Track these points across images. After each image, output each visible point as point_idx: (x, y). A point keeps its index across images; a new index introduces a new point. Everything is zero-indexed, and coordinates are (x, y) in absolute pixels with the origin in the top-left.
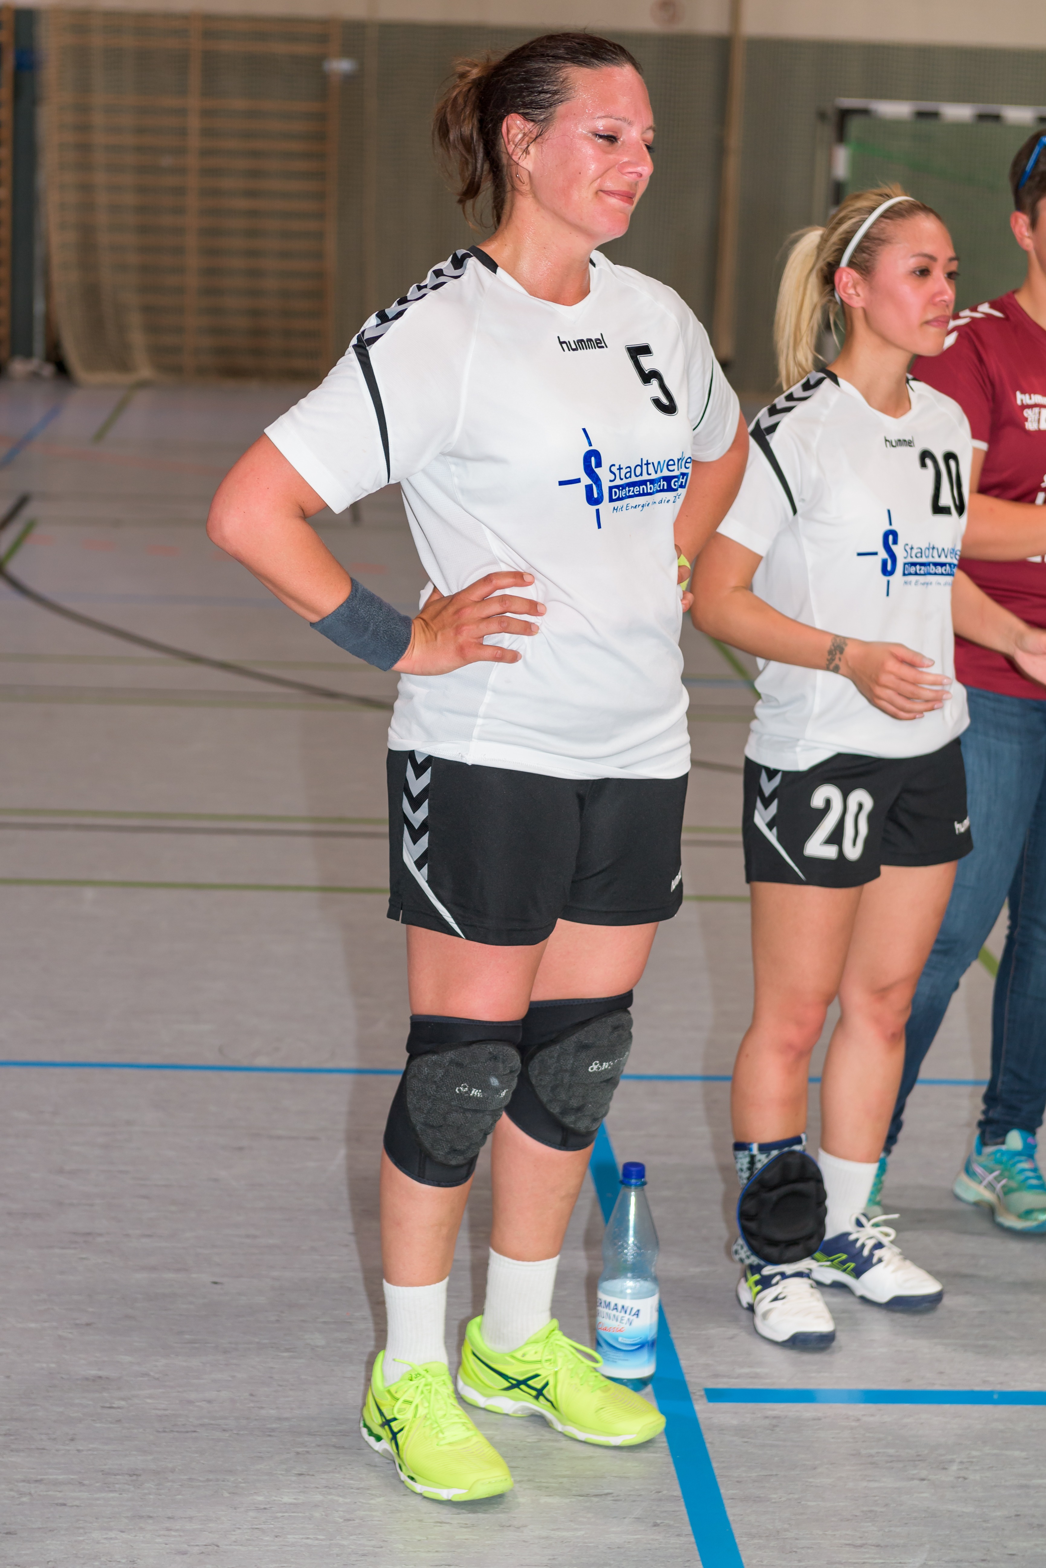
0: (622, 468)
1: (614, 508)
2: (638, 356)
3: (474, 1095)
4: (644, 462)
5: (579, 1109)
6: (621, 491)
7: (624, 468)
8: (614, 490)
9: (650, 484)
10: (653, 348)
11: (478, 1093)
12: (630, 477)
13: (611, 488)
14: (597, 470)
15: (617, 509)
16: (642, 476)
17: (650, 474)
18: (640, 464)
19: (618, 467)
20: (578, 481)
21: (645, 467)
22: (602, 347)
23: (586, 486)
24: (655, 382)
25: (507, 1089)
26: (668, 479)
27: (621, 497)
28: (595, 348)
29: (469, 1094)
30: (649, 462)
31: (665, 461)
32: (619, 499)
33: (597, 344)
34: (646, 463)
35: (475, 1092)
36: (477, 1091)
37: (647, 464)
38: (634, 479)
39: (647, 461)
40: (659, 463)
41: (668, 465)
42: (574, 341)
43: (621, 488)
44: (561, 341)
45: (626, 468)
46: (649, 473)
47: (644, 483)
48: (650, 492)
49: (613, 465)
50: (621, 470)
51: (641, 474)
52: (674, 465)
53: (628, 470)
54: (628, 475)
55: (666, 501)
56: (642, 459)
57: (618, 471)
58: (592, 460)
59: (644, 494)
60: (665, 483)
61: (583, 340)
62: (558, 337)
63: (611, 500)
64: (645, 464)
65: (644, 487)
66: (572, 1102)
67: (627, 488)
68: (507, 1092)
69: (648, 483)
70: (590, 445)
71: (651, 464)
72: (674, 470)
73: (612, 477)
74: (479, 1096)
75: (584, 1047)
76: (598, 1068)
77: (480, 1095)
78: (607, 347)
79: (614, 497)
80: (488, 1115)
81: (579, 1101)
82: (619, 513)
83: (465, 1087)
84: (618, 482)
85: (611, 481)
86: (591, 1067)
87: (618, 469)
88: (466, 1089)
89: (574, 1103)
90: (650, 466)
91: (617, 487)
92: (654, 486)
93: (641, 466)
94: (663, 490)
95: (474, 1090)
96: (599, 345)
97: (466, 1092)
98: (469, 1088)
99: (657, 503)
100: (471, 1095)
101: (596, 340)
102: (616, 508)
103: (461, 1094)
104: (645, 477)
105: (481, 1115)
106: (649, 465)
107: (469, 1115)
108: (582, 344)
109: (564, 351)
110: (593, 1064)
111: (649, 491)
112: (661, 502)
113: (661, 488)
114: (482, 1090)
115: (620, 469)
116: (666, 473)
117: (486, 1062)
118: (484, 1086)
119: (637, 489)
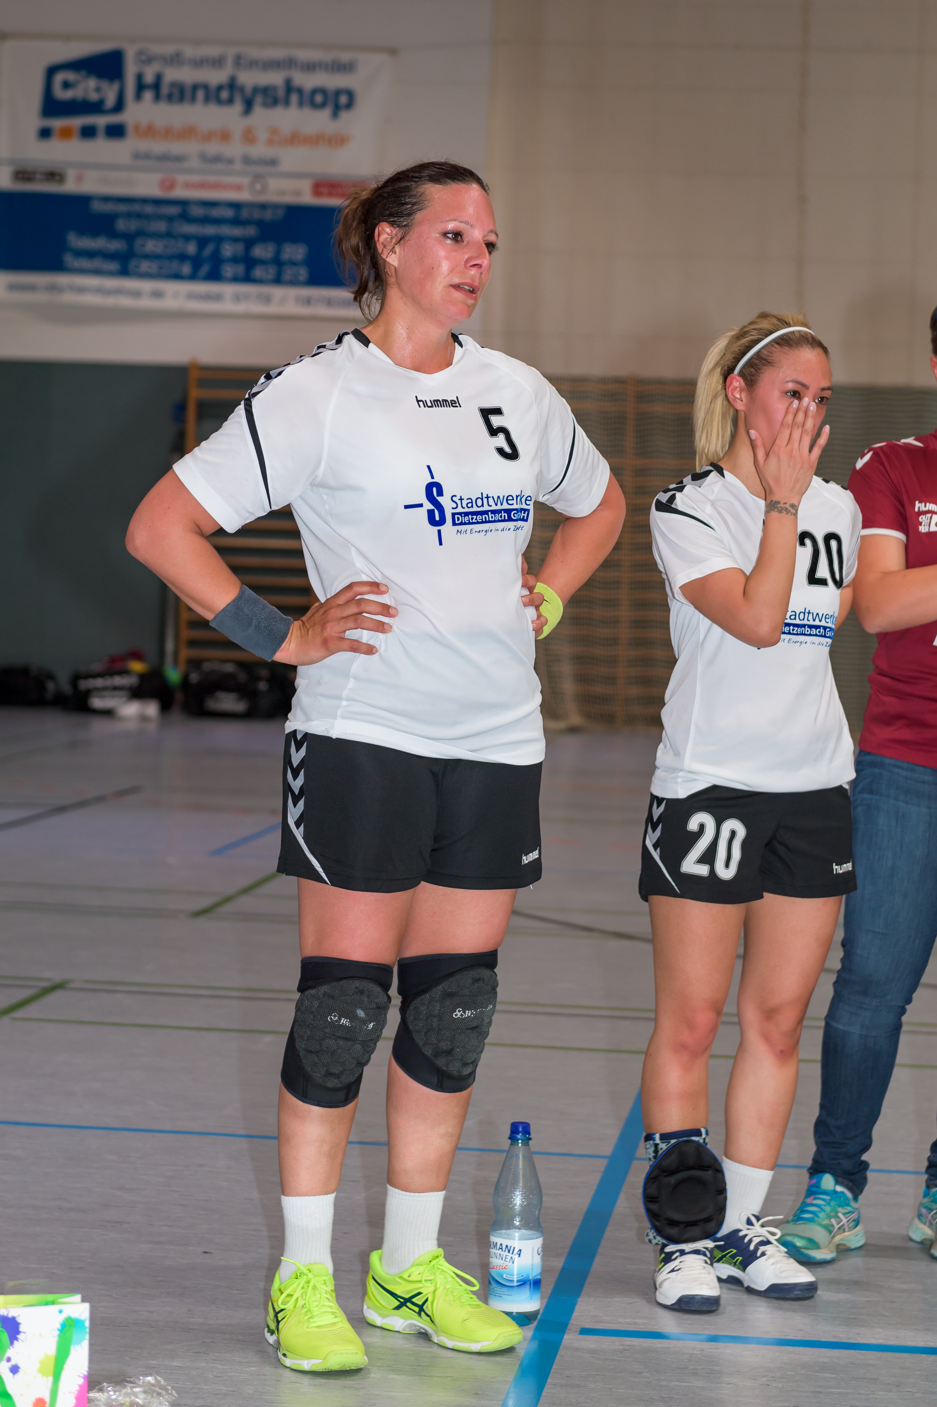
0: (463, 499)
1: (458, 531)
2: (489, 416)
3: (343, 1023)
4: (485, 495)
5: (449, 1052)
6: (463, 517)
7: (465, 499)
8: (456, 516)
9: (491, 514)
10: (504, 410)
11: (347, 1022)
12: (472, 506)
13: (453, 515)
14: (439, 499)
15: (461, 532)
16: (483, 507)
17: (491, 506)
18: (481, 497)
19: (460, 498)
20: (421, 505)
21: (485, 500)
22: (457, 407)
23: (429, 511)
24: (501, 436)
25: (374, 1022)
26: (508, 511)
27: (463, 522)
28: (450, 407)
29: (339, 1023)
30: (489, 496)
31: (504, 496)
32: (461, 524)
33: (452, 404)
34: (486, 496)
35: (343, 1021)
36: (346, 1020)
37: (488, 497)
38: (475, 509)
39: (487, 495)
40: (499, 497)
41: (507, 500)
42: (431, 401)
43: (463, 515)
44: (418, 399)
45: (467, 499)
46: (490, 504)
47: (486, 512)
48: (491, 521)
49: (456, 496)
50: (463, 501)
51: (483, 505)
52: (513, 499)
53: (470, 501)
54: (469, 505)
55: (507, 529)
56: (482, 493)
57: (460, 501)
58: (434, 490)
59: (486, 522)
60: (506, 514)
61: (439, 400)
62: (416, 397)
63: (454, 524)
64: (485, 498)
65: (486, 516)
66: (442, 1045)
67: (470, 515)
68: (374, 1025)
69: (490, 513)
70: (433, 477)
71: (491, 497)
72: (513, 504)
73: (455, 506)
74: (347, 1025)
75: (451, 995)
76: (462, 1015)
77: (349, 1024)
78: (460, 406)
79: (457, 522)
80: (358, 1044)
81: (448, 1044)
82: (463, 535)
83: (335, 1016)
84: (460, 510)
85: (453, 508)
86: (456, 1013)
87: (459, 499)
88: (336, 1018)
89: (444, 1046)
90: (491, 500)
91: (460, 514)
92: (495, 516)
93: (482, 499)
94: (504, 521)
95: (343, 1019)
96: (453, 405)
97: (336, 1021)
98: (338, 1017)
99: (500, 530)
100: (341, 1023)
101: (451, 401)
102: (459, 531)
103: (332, 1022)
104: (486, 508)
105: (351, 1043)
106: (489, 499)
107: (341, 1042)
108: (437, 403)
109: (420, 407)
110: (457, 1011)
111: (491, 519)
112: (503, 530)
113: (503, 518)
114: (350, 1020)
115: (461, 499)
116: (505, 506)
117: (353, 995)
118: (352, 1016)
119: (479, 517)
